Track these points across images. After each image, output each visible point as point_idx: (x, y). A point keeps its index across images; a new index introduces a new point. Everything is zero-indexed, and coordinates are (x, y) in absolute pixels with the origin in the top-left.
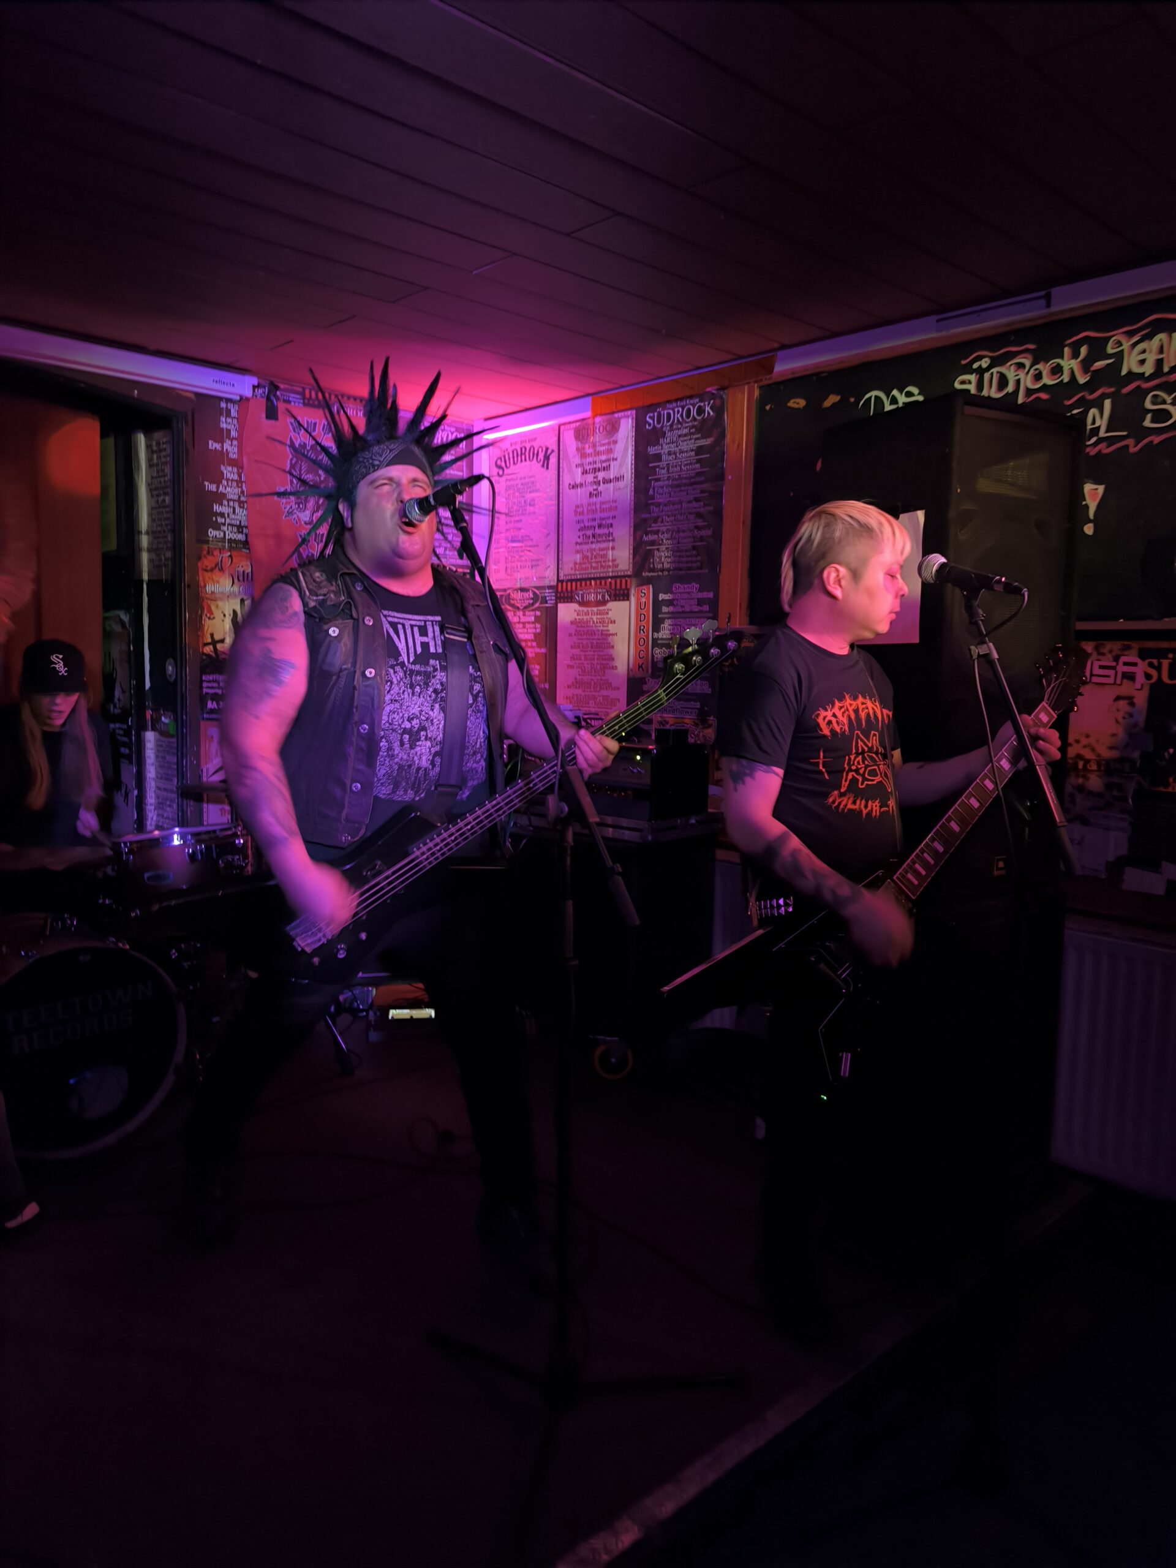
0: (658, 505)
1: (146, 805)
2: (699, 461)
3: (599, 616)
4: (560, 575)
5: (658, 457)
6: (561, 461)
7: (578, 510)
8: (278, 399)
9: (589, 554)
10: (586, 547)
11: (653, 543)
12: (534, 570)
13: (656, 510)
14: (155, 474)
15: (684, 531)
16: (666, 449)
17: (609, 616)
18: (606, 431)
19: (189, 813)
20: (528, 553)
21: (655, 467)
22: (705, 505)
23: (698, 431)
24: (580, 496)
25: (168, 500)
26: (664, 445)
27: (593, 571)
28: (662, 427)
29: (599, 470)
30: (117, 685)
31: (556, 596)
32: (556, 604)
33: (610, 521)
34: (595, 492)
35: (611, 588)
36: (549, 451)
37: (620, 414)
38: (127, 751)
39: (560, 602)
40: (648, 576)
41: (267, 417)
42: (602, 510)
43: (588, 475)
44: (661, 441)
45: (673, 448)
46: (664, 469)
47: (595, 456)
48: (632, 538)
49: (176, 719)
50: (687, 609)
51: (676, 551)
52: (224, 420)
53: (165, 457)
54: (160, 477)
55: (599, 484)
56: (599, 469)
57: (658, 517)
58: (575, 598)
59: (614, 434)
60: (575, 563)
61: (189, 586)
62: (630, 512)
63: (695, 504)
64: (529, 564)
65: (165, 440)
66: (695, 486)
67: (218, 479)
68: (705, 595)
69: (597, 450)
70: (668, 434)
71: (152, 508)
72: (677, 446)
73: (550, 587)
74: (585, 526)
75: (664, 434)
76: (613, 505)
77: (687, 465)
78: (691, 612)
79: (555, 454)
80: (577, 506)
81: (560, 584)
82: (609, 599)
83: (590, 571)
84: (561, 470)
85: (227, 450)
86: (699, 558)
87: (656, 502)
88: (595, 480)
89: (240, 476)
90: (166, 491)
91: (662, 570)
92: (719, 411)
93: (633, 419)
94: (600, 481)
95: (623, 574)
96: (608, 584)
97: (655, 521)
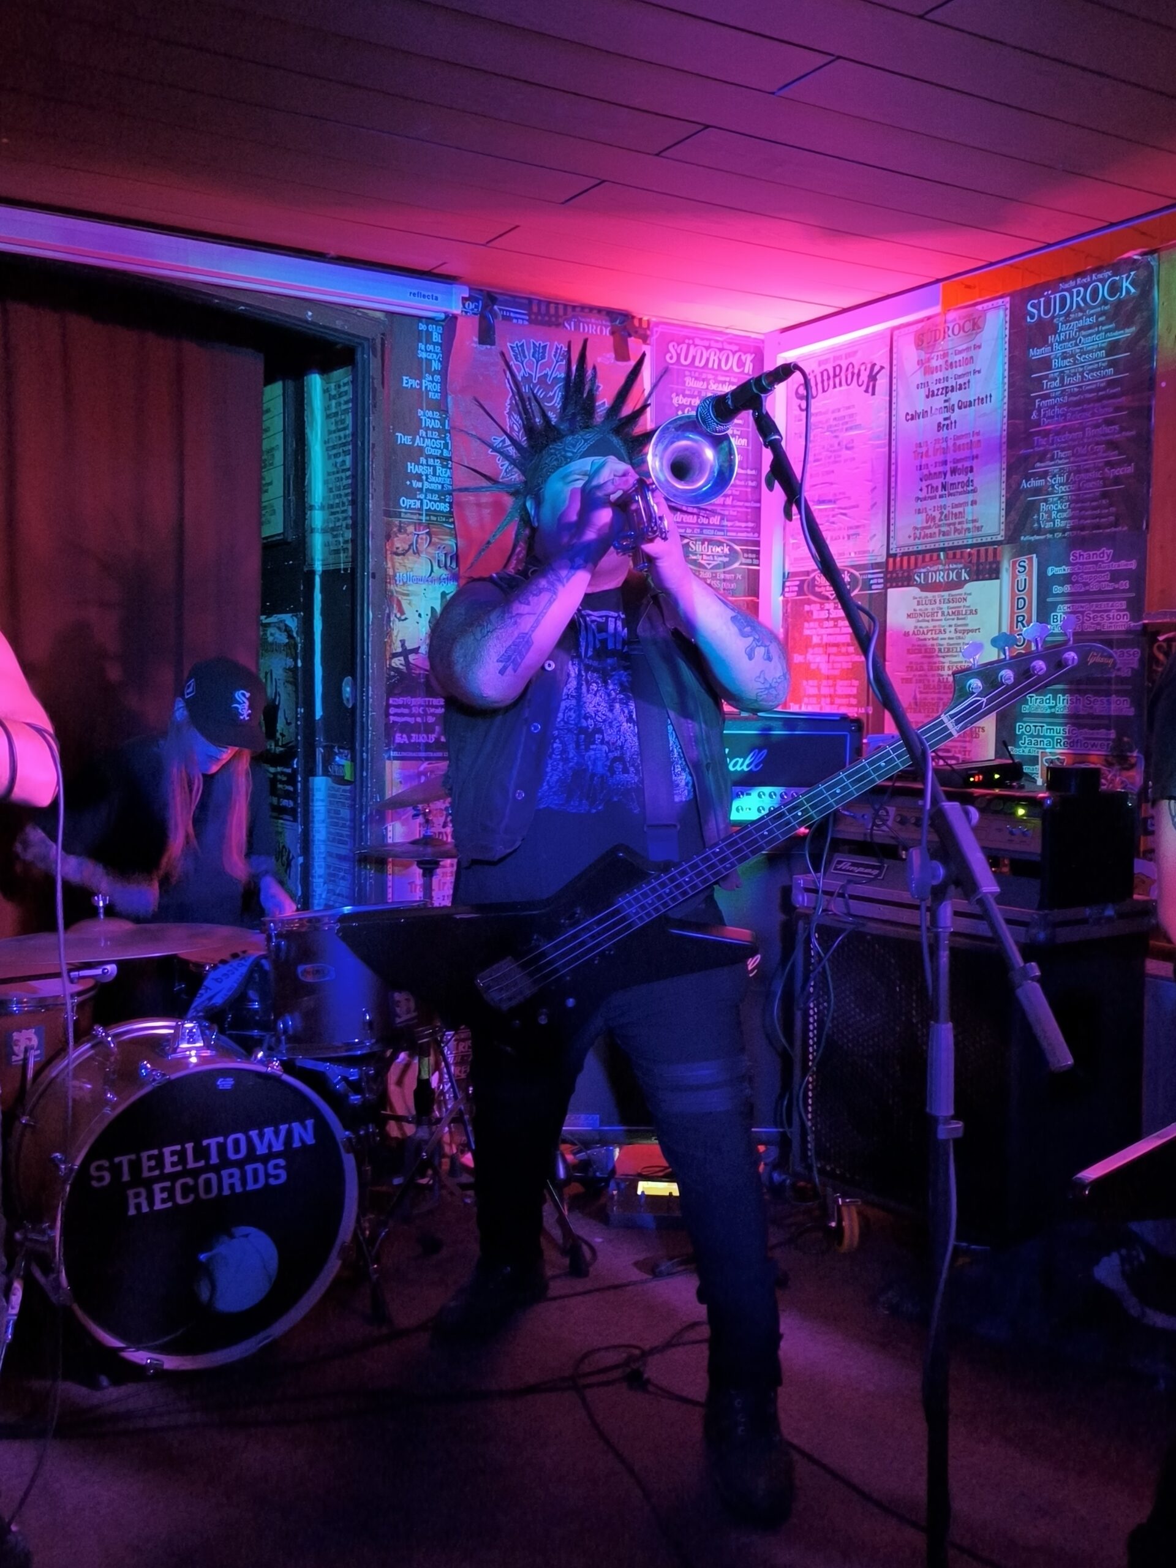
0: (1046, 434)
1: (313, 877)
2: (1112, 364)
3: (951, 605)
4: (891, 546)
5: (1046, 363)
6: (894, 381)
7: (919, 450)
8: (495, 315)
9: (937, 514)
10: (930, 504)
11: (1037, 491)
12: (851, 542)
13: (1043, 441)
14: (333, 428)
15: (1087, 471)
16: (1058, 350)
17: (967, 604)
18: (964, 331)
19: (368, 888)
20: (844, 517)
21: (1041, 378)
22: (1122, 429)
23: (1109, 320)
24: (924, 429)
25: (348, 459)
26: (1056, 346)
27: (942, 538)
28: (1053, 317)
29: (952, 391)
30: (280, 714)
31: (885, 576)
32: (886, 588)
33: (967, 464)
34: (946, 422)
35: (970, 562)
36: (876, 369)
37: (985, 305)
38: (291, 804)
39: (892, 587)
40: (1030, 541)
41: (482, 342)
42: (957, 448)
43: (935, 398)
44: (1051, 339)
45: (1070, 348)
46: (1055, 379)
47: (947, 369)
48: (1004, 486)
49: (353, 760)
50: (1094, 588)
51: (1077, 502)
52: (423, 347)
53: (346, 402)
54: (339, 430)
55: (953, 410)
56: (952, 386)
57: (1045, 453)
58: (915, 580)
59: (977, 334)
60: (915, 528)
61: (374, 576)
62: (1001, 447)
63: (1106, 429)
64: (845, 533)
65: (346, 380)
66: (1105, 402)
67: (414, 427)
68: (1123, 565)
69: (949, 362)
70: (1062, 328)
71: (329, 474)
72: (1076, 345)
73: (877, 565)
74: (930, 474)
75: (1055, 330)
76: (975, 439)
77: (1092, 371)
78: (1101, 592)
79: (885, 373)
80: (920, 445)
81: (891, 560)
82: (967, 578)
83: (937, 538)
84: (894, 394)
85: (426, 387)
86: (1113, 509)
87: (1045, 430)
88: (947, 404)
89: (443, 424)
90: (345, 449)
91: (1052, 531)
92: (1146, 287)
93: (1006, 309)
94: (953, 405)
95: (989, 539)
96: (966, 556)
97: (1041, 461)
